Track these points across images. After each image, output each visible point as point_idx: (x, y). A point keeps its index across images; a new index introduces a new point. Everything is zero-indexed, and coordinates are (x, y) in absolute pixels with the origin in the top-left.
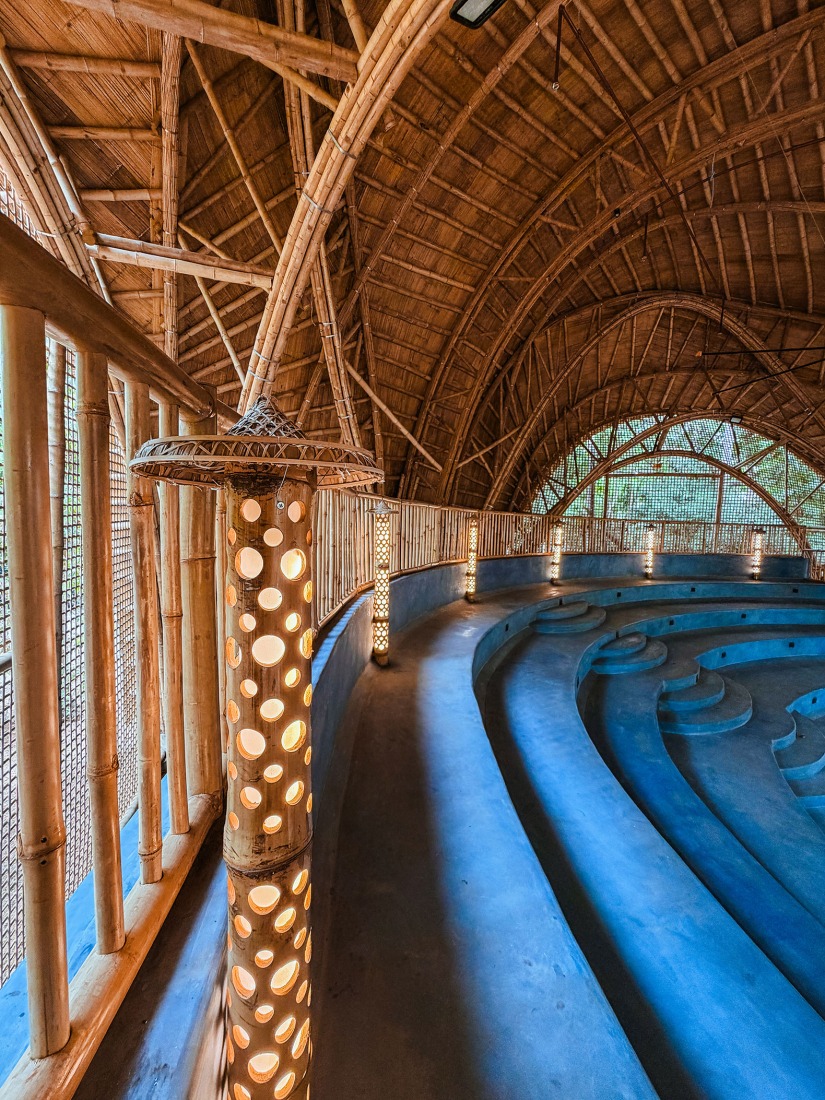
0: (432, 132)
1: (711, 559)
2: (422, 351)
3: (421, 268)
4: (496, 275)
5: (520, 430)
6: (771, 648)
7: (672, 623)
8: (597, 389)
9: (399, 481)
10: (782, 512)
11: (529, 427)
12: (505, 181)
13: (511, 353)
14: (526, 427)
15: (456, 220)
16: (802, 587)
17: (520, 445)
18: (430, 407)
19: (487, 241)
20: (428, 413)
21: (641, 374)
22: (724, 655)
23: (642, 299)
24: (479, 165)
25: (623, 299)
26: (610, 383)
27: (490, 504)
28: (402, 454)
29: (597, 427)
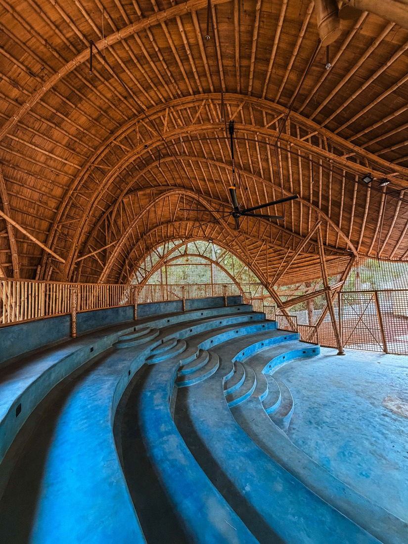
0: (39, 80)
1: (209, 300)
2: (47, 195)
3: (42, 149)
4: (93, 163)
5: (118, 242)
6: (231, 335)
7: (191, 331)
8: (157, 226)
9: (36, 270)
10: (233, 278)
11: (122, 241)
12: (91, 119)
13: (111, 204)
14: (120, 241)
15: (63, 129)
16: (241, 308)
17: (118, 250)
18: (58, 227)
19: (86, 146)
20: (56, 231)
21: (175, 221)
22: (212, 342)
23: (170, 189)
24: (74, 107)
25: (163, 188)
26: (163, 223)
27: (101, 281)
28: (38, 253)
29: (160, 243)
